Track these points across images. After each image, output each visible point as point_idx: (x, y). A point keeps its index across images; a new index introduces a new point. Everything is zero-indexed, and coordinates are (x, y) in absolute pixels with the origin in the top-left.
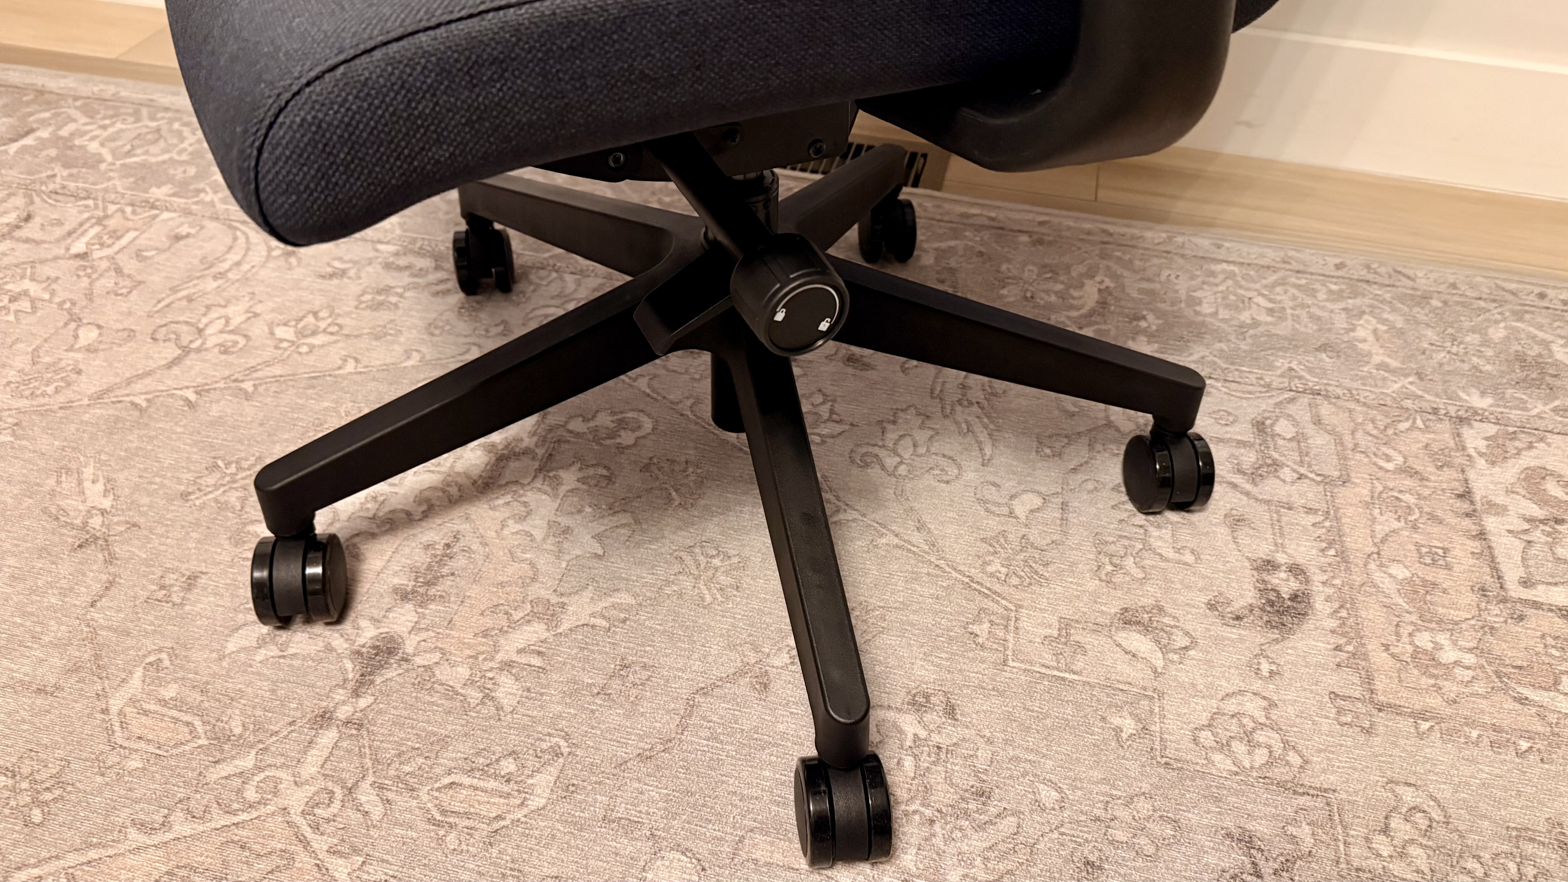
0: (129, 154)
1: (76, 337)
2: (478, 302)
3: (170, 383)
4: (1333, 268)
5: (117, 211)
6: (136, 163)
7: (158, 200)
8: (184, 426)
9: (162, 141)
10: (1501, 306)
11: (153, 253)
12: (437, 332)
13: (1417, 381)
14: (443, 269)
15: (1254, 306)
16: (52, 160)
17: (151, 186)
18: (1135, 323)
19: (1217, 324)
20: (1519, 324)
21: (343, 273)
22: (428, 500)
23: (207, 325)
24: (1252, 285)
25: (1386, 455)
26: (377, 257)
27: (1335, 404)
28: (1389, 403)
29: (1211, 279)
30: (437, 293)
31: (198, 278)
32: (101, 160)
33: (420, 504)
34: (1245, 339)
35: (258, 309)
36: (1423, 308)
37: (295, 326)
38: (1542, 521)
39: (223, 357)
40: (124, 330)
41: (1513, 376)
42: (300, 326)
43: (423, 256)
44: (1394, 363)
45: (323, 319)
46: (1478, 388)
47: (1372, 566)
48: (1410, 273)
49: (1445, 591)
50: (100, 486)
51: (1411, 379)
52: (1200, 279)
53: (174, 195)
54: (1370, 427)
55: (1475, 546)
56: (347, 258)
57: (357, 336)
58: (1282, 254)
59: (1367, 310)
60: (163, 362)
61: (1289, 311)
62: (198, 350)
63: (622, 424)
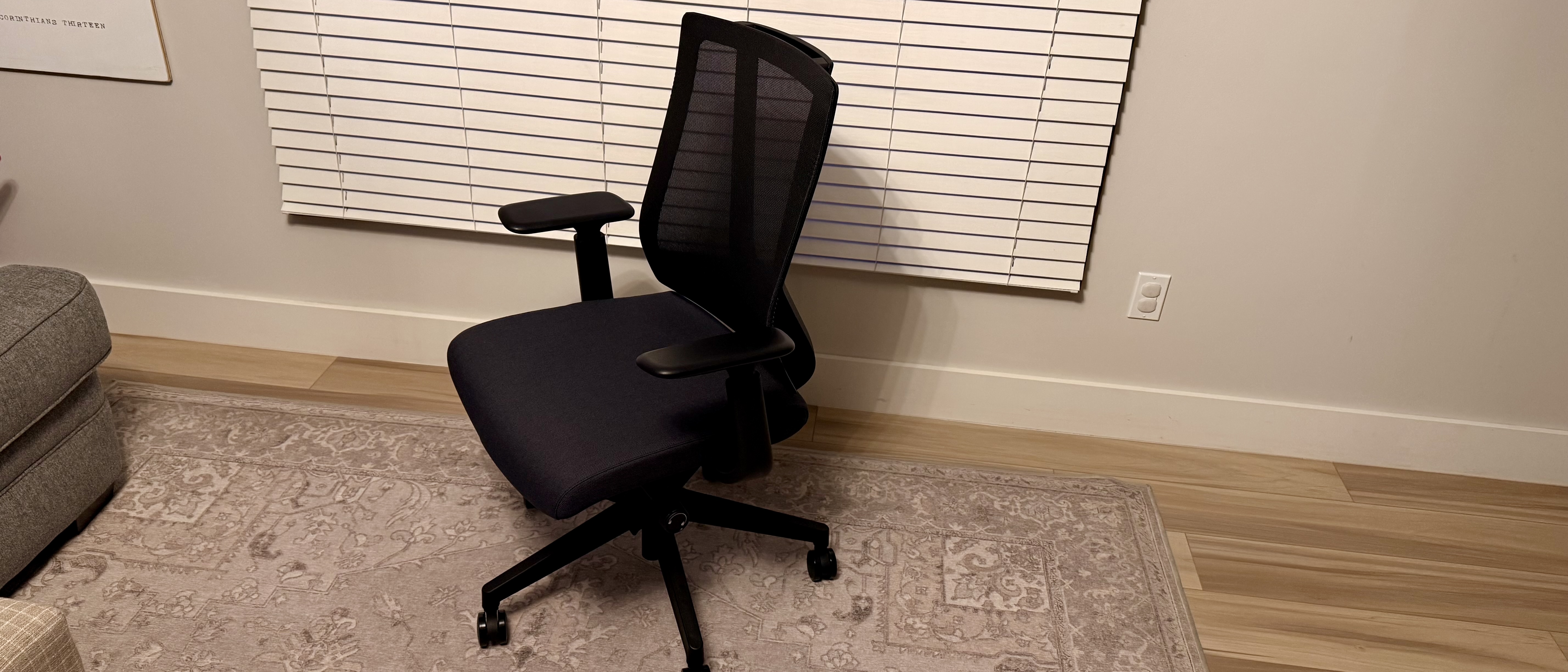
0: (343, 447)
1: (357, 540)
2: (533, 511)
3: (407, 557)
4: (910, 471)
5: (350, 478)
6: (348, 451)
7: (368, 471)
8: (420, 575)
9: (357, 438)
10: (978, 484)
11: (376, 498)
12: (518, 526)
13: (934, 521)
14: (514, 497)
15: (872, 491)
16: (306, 452)
17: (362, 464)
18: (821, 502)
19: (855, 500)
20: (984, 493)
21: (469, 502)
22: (530, 597)
23: (414, 531)
24: (874, 481)
25: (913, 552)
26: (483, 493)
27: (897, 533)
28: (919, 531)
29: (857, 480)
30: (514, 509)
31: (402, 509)
32: (332, 452)
33: (527, 599)
34: (866, 506)
35: (435, 522)
36: (944, 488)
37: (455, 529)
38: (967, 575)
39: (427, 545)
40: (377, 536)
41: (974, 516)
42: (457, 528)
43: (504, 491)
44: (926, 513)
45: (466, 524)
46: (958, 522)
47: (898, 596)
48: (943, 471)
49: (922, 603)
50: (393, 602)
51: (931, 520)
52: (851, 480)
53: (374, 468)
54: (910, 542)
55: (938, 586)
56: (469, 495)
57: (483, 531)
58: (889, 465)
59: (920, 490)
60: (401, 549)
61: (887, 492)
62: (414, 542)
63: (604, 561)
